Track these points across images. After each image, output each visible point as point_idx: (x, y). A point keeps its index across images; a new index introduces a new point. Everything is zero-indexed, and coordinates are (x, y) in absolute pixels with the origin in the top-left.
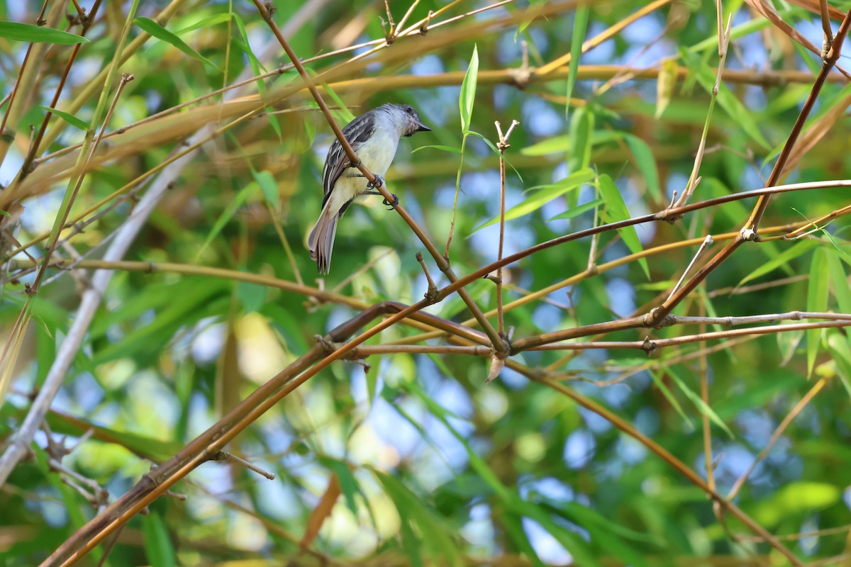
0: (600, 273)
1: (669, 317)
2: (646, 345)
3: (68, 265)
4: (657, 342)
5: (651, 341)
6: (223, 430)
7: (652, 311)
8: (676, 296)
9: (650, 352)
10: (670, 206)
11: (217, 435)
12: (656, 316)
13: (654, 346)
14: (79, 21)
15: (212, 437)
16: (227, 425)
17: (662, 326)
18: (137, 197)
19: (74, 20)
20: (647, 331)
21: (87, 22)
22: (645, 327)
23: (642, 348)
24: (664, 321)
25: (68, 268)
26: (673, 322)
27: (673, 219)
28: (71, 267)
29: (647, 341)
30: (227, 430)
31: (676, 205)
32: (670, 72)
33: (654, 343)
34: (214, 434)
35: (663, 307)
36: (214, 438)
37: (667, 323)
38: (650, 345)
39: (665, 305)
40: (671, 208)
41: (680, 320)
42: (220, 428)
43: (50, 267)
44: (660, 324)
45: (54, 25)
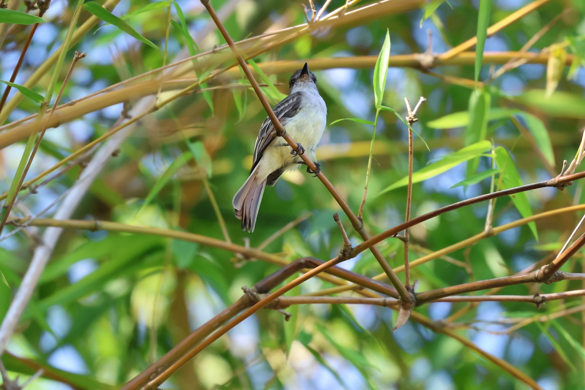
0: (495, 234)
1: (558, 273)
2: (537, 298)
3: (23, 223)
4: (547, 296)
5: (541, 295)
6: (159, 370)
7: (543, 267)
8: (564, 254)
9: (540, 305)
10: (560, 175)
11: (154, 375)
12: (547, 271)
13: (544, 300)
14: (36, 5)
15: (150, 377)
16: (162, 366)
17: (551, 282)
18: (84, 164)
19: (31, 5)
20: (537, 286)
21: (44, 6)
22: (536, 282)
23: (532, 301)
24: (552, 277)
25: (23, 225)
26: (561, 278)
27: (563, 186)
28: (26, 224)
29: (537, 295)
30: (163, 371)
31: (565, 173)
32: (559, 58)
33: (543, 297)
34: (151, 374)
35: (553, 264)
36: (151, 377)
37: (556, 279)
38: (540, 299)
39: (555, 262)
40: (562, 176)
41: (568, 276)
42: (157, 369)
43: (7, 224)
44: (550, 279)
45: (15, 7)
